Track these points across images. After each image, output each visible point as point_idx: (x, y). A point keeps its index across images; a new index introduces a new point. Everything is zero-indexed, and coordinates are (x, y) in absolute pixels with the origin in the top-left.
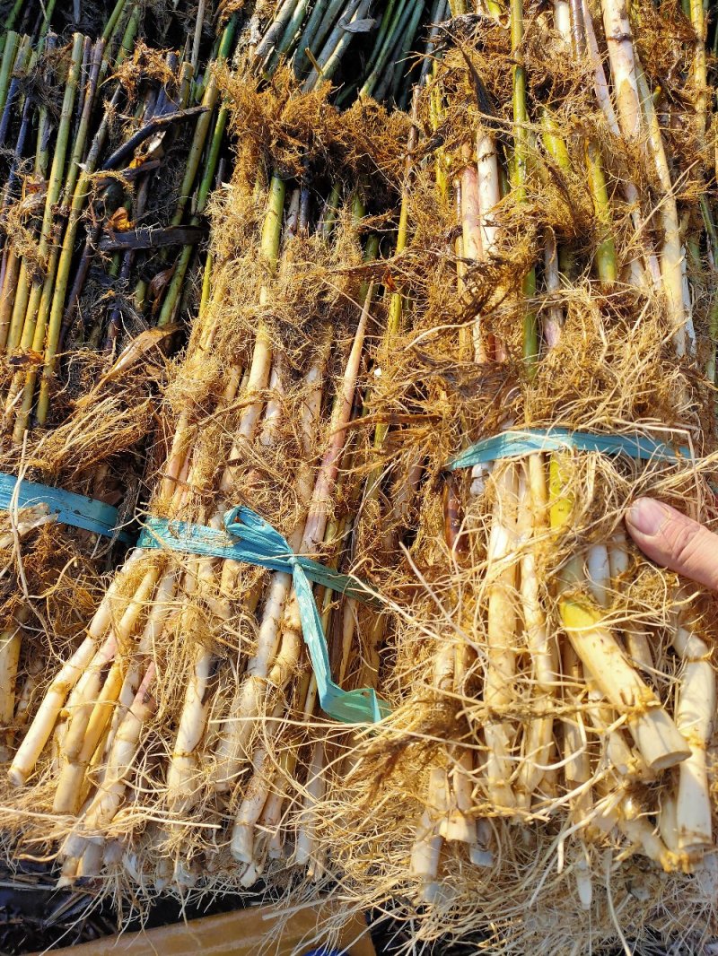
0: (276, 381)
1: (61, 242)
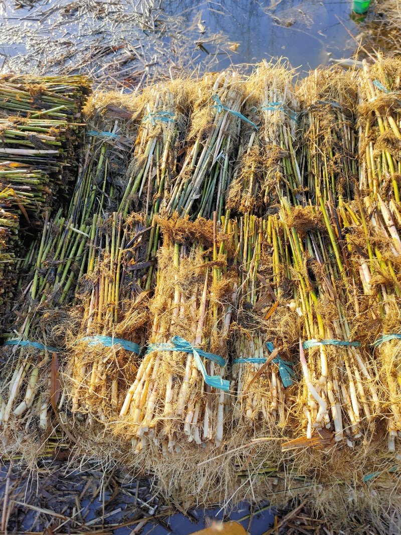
0: (182, 301)
1: (116, 270)
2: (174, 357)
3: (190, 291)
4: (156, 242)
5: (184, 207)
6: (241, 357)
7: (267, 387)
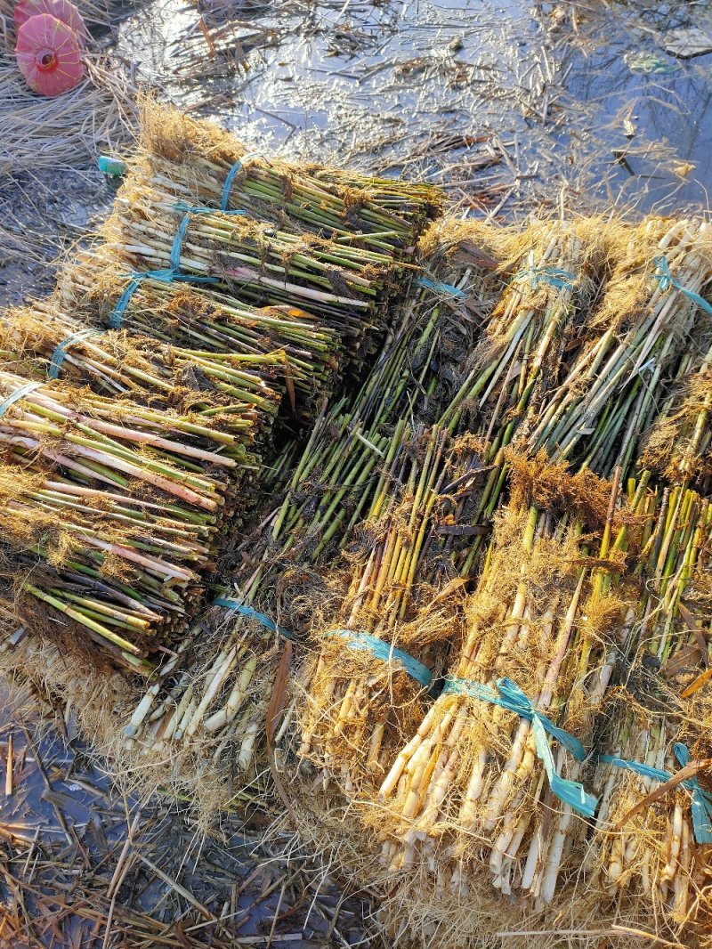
0: (527, 615)
1: (419, 527)
2: (496, 718)
3: (546, 602)
4: (496, 493)
5: (560, 443)
6: (618, 755)
7: (661, 831)
